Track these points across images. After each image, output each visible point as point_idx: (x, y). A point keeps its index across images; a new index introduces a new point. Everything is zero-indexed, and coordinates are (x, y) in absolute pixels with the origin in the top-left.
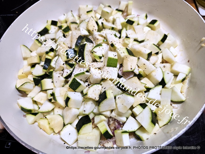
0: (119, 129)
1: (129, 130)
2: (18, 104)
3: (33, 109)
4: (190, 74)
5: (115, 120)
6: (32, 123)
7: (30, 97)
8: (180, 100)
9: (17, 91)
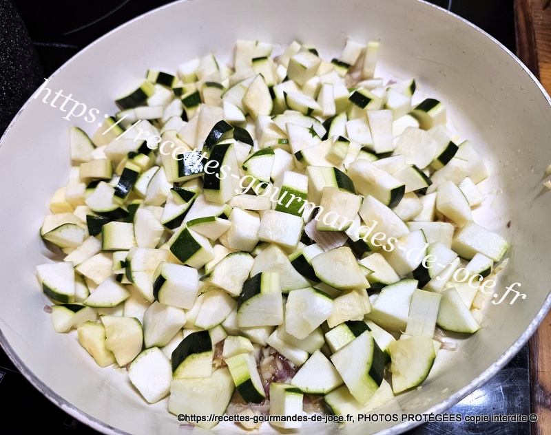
0: (283, 382)
1: (307, 388)
2: (38, 277)
3: (73, 294)
4: (506, 261)
5: (277, 354)
6: (65, 330)
7: (71, 262)
8: (462, 329)
9: (42, 242)
